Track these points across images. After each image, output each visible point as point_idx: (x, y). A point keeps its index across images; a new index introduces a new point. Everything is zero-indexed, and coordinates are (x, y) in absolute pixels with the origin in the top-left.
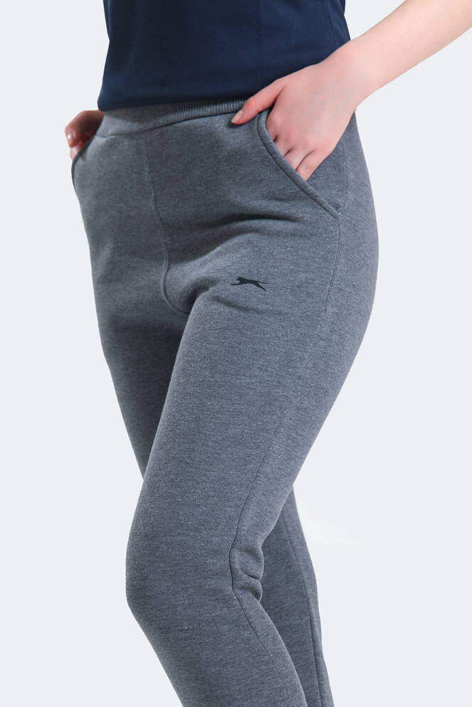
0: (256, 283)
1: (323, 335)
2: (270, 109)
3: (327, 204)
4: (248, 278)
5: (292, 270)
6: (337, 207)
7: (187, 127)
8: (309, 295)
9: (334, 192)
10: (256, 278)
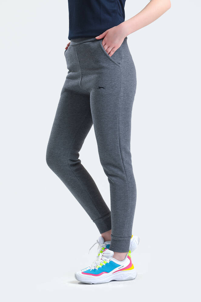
0: (103, 88)
1: (122, 96)
2: (103, 39)
3: (117, 64)
4: (101, 86)
5: (110, 83)
6: (119, 64)
7: (84, 44)
8: (116, 87)
9: (119, 60)
10: (103, 87)
